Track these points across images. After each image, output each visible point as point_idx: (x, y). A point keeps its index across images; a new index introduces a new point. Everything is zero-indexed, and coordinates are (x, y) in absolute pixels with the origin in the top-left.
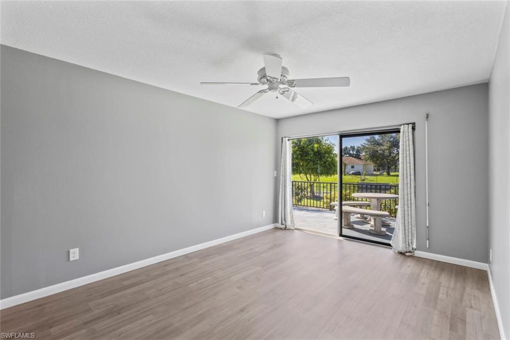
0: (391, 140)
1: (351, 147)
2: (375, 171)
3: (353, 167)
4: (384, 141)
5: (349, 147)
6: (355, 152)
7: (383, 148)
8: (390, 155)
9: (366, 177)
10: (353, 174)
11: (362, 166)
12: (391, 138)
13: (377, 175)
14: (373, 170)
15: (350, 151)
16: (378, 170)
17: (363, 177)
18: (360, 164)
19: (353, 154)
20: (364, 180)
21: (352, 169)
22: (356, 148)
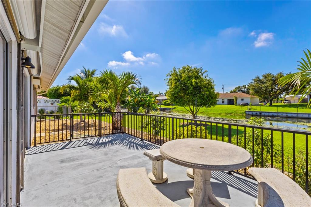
0: (273, 79)
1: (243, 86)
2: (261, 102)
3: (242, 100)
4: (267, 80)
5: (241, 86)
6: (246, 90)
7: (266, 85)
8: (272, 90)
9: (252, 107)
10: (242, 105)
11: (250, 99)
12: (273, 78)
13: (261, 105)
14: (259, 101)
15: (242, 89)
16: (264, 101)
17: (249, 107)
18: (249, 98)
19: (245, 91)
20: (250, 109)
21: (242, 101)
22: (247, 86)
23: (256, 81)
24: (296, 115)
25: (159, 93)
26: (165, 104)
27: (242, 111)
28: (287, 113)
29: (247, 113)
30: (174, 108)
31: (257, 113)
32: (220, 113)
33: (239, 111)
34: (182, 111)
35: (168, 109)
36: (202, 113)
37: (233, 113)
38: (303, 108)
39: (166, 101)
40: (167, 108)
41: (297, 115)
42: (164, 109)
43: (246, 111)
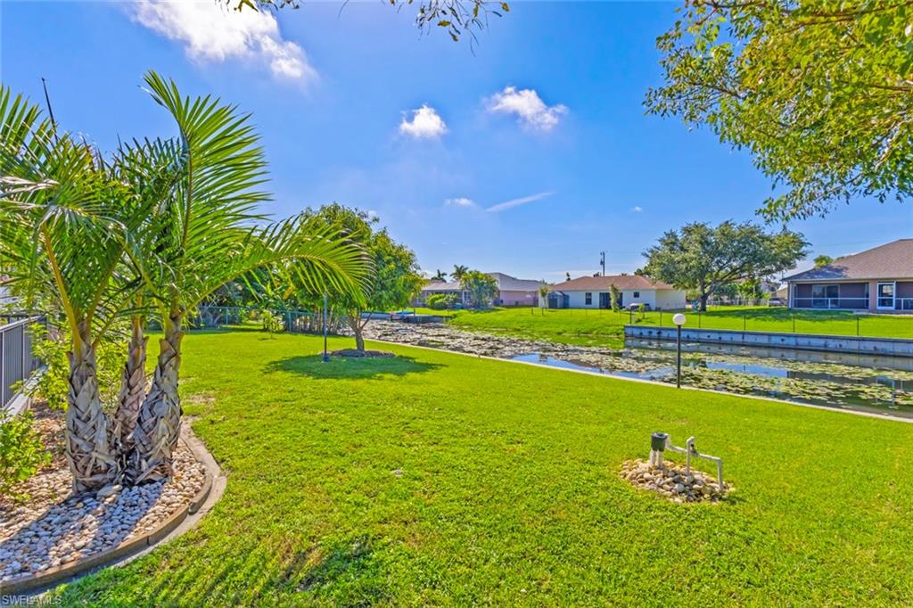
3: (636, 295)
4: (690, 243)
8: (707, 270)
18: (652, 290)
21: (636, 299)
23: (667, 244)
24: (741, 336)
25: (436, 275)
26: (433, 307)
27: (618, 325)
28: (719, 332)
29: (629, 331)
30: (451, 317)
31: (652, 330)
32: (560, 330)
33: (612, 325)
34: (471, 325)
35: (436, 319)
36: (519, 330)
37: (595, 332)
38: (764, 320)
39: (437, 296)
40: (434, 316)
41: (743, 338)
42: (424, 318)
43: (626, 327)
